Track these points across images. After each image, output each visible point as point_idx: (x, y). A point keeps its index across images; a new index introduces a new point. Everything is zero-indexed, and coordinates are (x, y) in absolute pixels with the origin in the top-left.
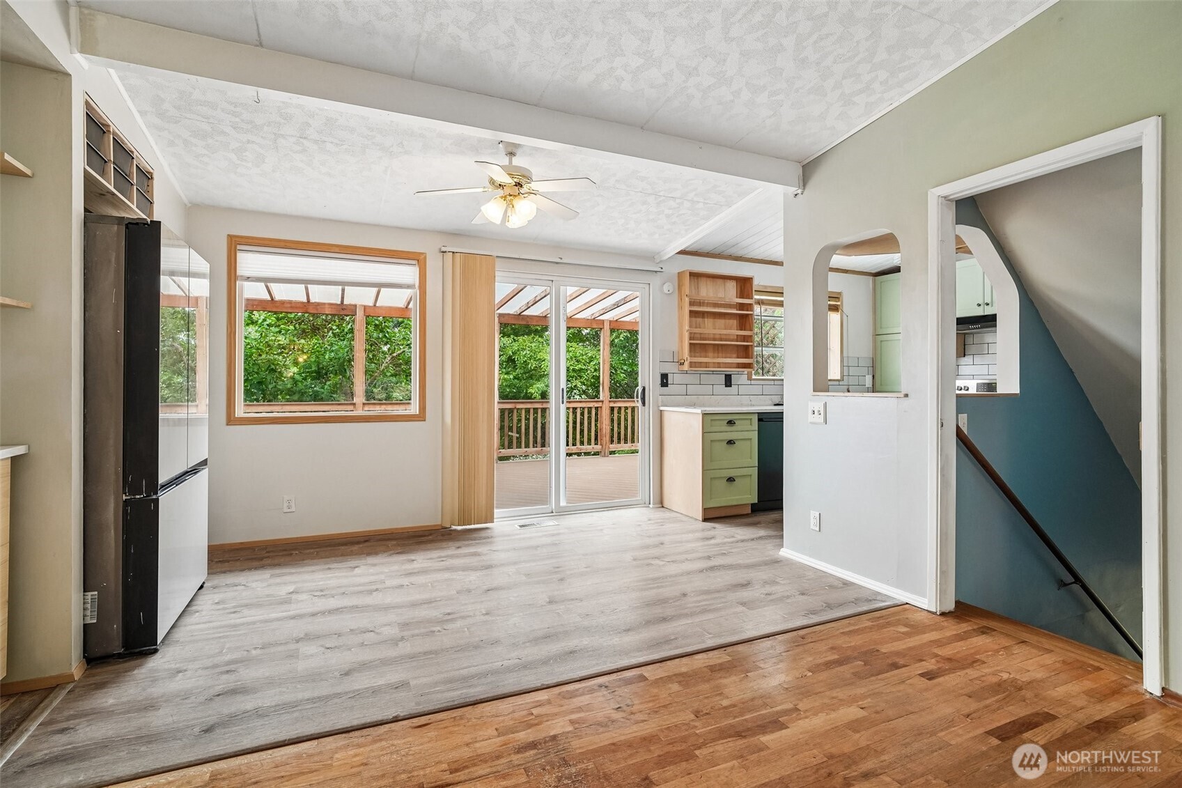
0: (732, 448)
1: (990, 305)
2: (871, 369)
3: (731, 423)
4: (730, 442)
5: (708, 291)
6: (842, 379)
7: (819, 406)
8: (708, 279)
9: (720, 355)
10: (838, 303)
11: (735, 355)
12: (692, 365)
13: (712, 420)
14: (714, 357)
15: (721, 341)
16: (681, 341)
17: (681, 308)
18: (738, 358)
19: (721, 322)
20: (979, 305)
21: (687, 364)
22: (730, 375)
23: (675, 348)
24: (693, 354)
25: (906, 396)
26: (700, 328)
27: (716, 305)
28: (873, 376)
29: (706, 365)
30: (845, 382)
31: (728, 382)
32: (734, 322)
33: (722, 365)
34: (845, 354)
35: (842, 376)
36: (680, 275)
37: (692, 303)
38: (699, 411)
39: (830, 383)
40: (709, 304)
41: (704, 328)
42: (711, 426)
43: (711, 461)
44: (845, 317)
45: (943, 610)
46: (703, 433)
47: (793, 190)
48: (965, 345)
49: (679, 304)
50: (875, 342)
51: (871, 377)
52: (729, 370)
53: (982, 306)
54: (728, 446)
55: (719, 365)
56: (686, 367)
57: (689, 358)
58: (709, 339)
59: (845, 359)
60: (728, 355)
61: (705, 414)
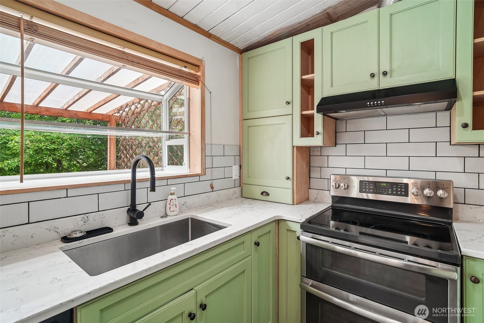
1: (388, 75)
2: (238, 158)
6: (204, 173)
10: (199, 74)
20: (373, 76)
28: (240, 166)
30: (208, 177)
34: (207, 141)
35: (204, 169)
44: (207, 93)
48: (336, 132)
50: (242, 127)
51: (237, 167)
53: (376, 77)
59: (208, 148)
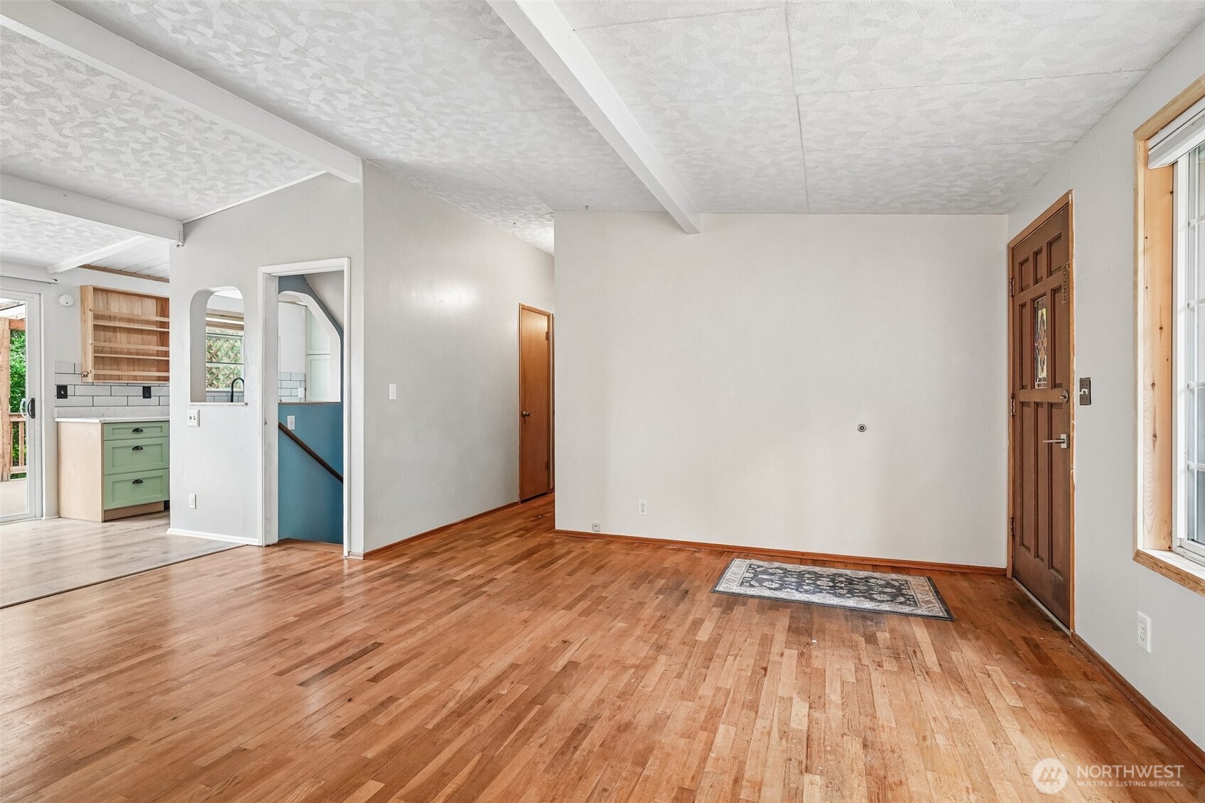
0: (139, 454)
2: (303, 383)
3: (137, 430)
4: (137, 448)
5: (118, 307)
7: (194, 412)
8: (120, 295)
9: (136, 368)
11: (155, 369)
12: (97, 377)
13: (113, 429)
14: (129, 370)
15: (138, 355)
16: (85, 353)
17: (84, 321)
18: (159, 371)
19: (138, 337)
21: (90, 375)
22: (150, 387)
23: (78, 361)
24: (97, 367)
25: (246, 404)
26: (110, 342)
27: (130, 320)
29: (119, 378)
31: (147, 392)
32: (154, 338)
33: (138, 378)
36: (83, 289)
37: (96, 317)
38: (97, 421)
39: (208, 394)
40: (121, 319)
41: (116, 342)
42: (113, 434)
43: (113, 467)
45: (268, 543)
46: (103, 441)
47: (175, 242)
49: (81, 318)
51: (303, 389)
52: (147, 383)
54: (134, 451)
55: (135, 378)
56: (90, 379)
57: (93, 371)
58: (121, 353)
60: (146, 368)
61: (104, 424)
